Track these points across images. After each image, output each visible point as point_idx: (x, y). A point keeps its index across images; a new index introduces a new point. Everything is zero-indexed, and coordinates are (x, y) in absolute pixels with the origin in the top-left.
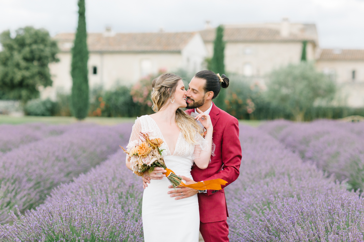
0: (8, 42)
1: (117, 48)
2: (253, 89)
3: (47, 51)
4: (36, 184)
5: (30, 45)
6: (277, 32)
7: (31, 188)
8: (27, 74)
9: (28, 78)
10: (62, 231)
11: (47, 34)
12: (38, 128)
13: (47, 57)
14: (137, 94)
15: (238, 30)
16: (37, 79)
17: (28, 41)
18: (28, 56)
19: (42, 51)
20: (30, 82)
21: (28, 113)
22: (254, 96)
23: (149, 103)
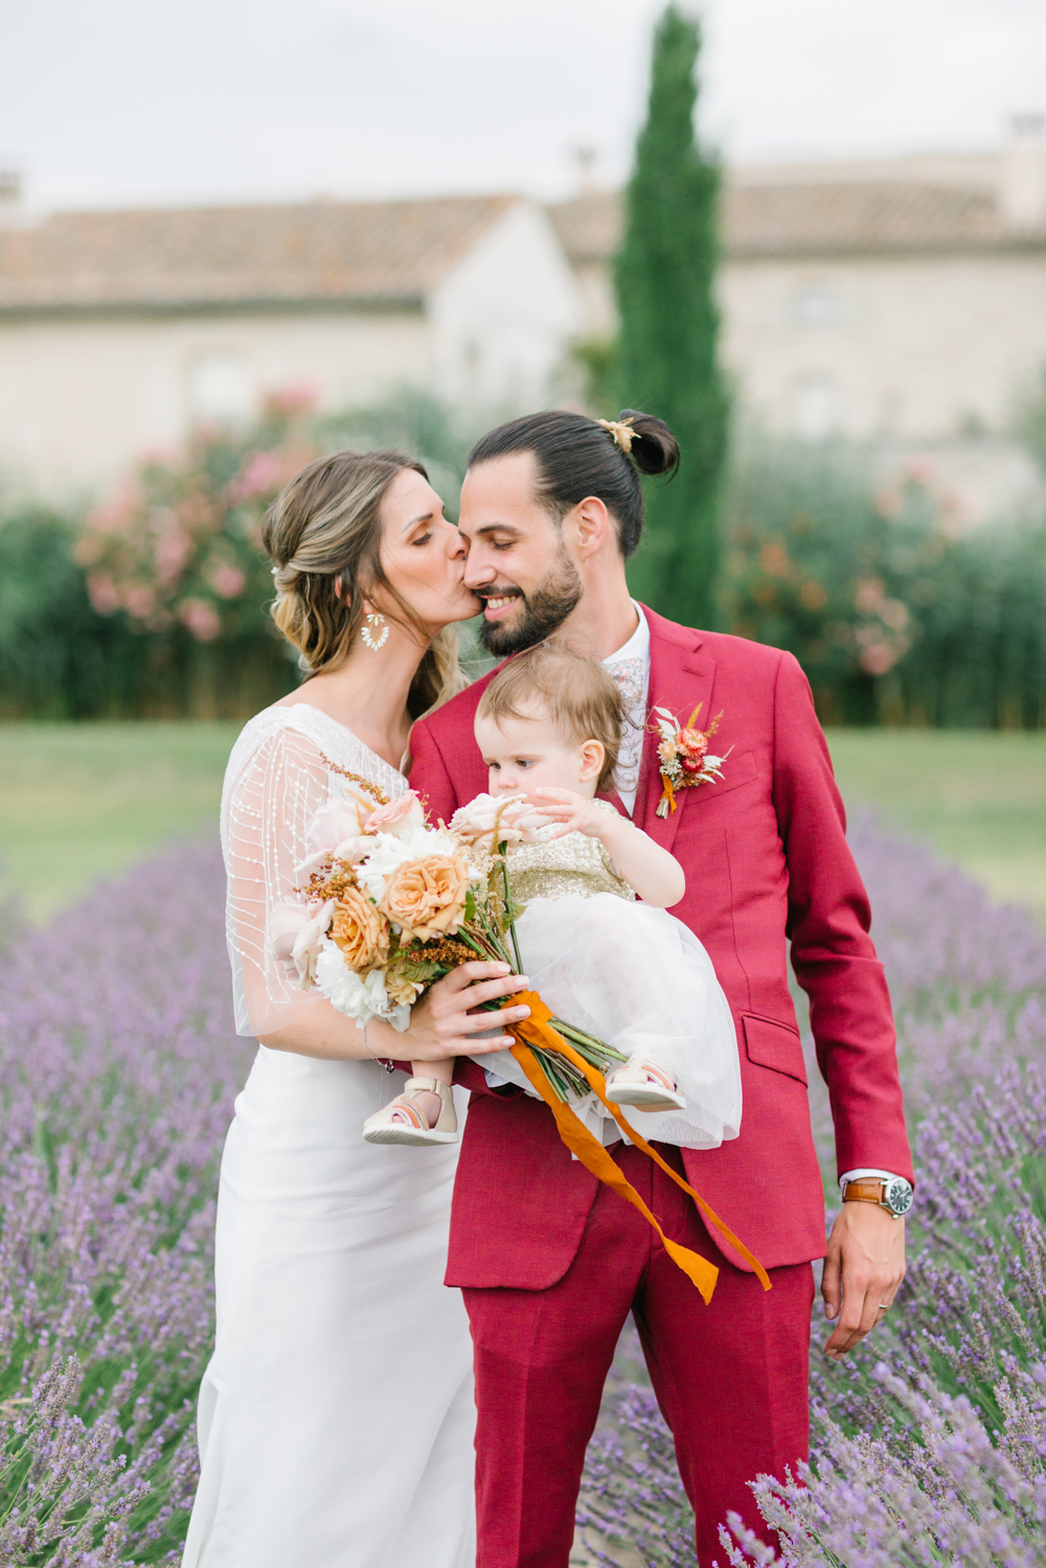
1: (43, 288)
2: (897, 510)
6: (982, 201)
14: (110, 560)
22: (903, 558)
23: (202, 618)
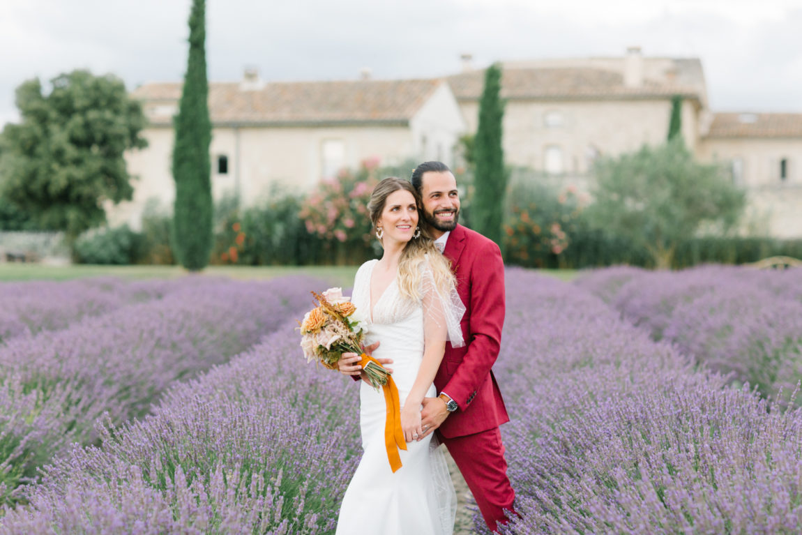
0: (35, 104)
1: (270, 117)
2: (564, 201)
3: (121, 124)
4: (120, 392)
5: (84, 111)
6: (617, 78)
7: (112, 398)
8: (78, 173)
9: (80, 182)
10: (193, 456)
11: (120, 88)
12: (107, 287)
13: (120, 138)
14: (313, 215)
15: (532, 74)
16: (99, 183)
17: (79, 103)
18: (80, 133)
19: (110, 123)
20: (85, 190)
21: (81, 259)
22: (566, 217)
23: (341, 235)
